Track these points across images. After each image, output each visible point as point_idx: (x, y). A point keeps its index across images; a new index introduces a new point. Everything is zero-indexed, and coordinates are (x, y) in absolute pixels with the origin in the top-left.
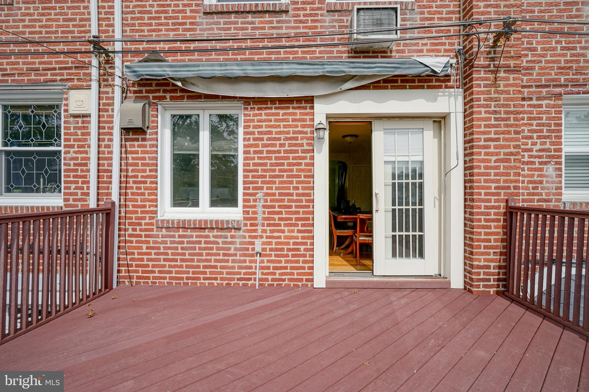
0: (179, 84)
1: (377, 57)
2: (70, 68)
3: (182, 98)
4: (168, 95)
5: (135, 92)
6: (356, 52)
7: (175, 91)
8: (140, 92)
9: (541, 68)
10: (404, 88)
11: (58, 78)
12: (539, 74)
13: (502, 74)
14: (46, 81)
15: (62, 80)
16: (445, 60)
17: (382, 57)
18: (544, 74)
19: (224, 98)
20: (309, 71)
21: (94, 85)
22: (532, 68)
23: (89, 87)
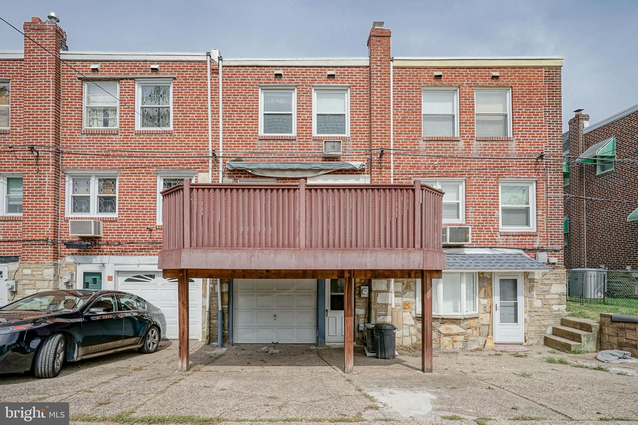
0: (250, 171)
1: (334, 161)
2: (198, 163)
3: (249, 177)
4: (243, 176)
5: (228, 174)
6: (325, 158)
7: (246, 174)
8: (230, 174)
9: (403, 166)
10: (346, 174)
11: (193, 167)
12: (402, 169)
13: (383, 169)
14: (187, 168)
15: (194, 168)
16: (360, 163)
17: (337, 161)
18: (404, 169)
19: (268, 177)
20: (305, 167)
21: (210, 170)
22: (399, 166)
23: (208, 171)
